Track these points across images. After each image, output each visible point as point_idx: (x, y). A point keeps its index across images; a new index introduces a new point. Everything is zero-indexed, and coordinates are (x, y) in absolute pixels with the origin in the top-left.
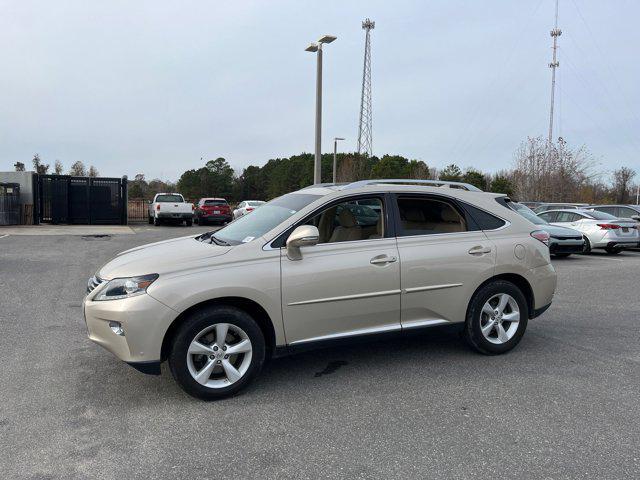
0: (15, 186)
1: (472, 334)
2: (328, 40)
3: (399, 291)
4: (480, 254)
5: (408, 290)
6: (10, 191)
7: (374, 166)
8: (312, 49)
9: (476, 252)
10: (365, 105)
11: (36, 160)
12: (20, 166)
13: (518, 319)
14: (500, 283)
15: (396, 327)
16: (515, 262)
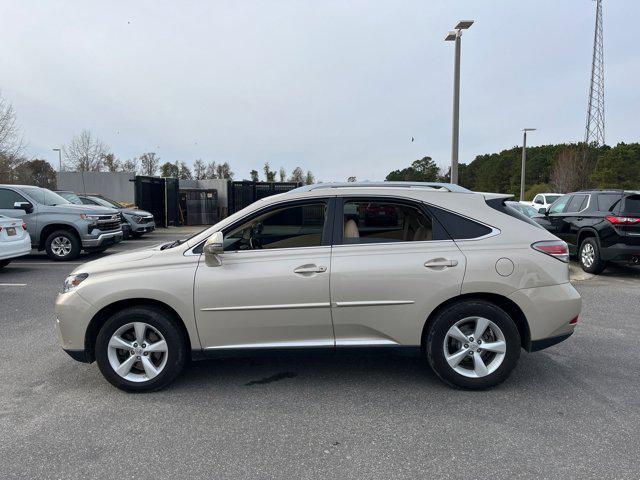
0: (214, 192)
1: (432, 362)
2: (465, 25)
3: (328, 304)
4: (442, 267)
5: (338, 304)
6: (210, 195)
7: (600, 157)
8: (451, 38)
9: (436, 265)
10: (595, 87)
11: (267, 168)
12: (254, 173)
13: (505, 350)
14: (474, 304)
15: (329, 343)
16: (496, 279)
